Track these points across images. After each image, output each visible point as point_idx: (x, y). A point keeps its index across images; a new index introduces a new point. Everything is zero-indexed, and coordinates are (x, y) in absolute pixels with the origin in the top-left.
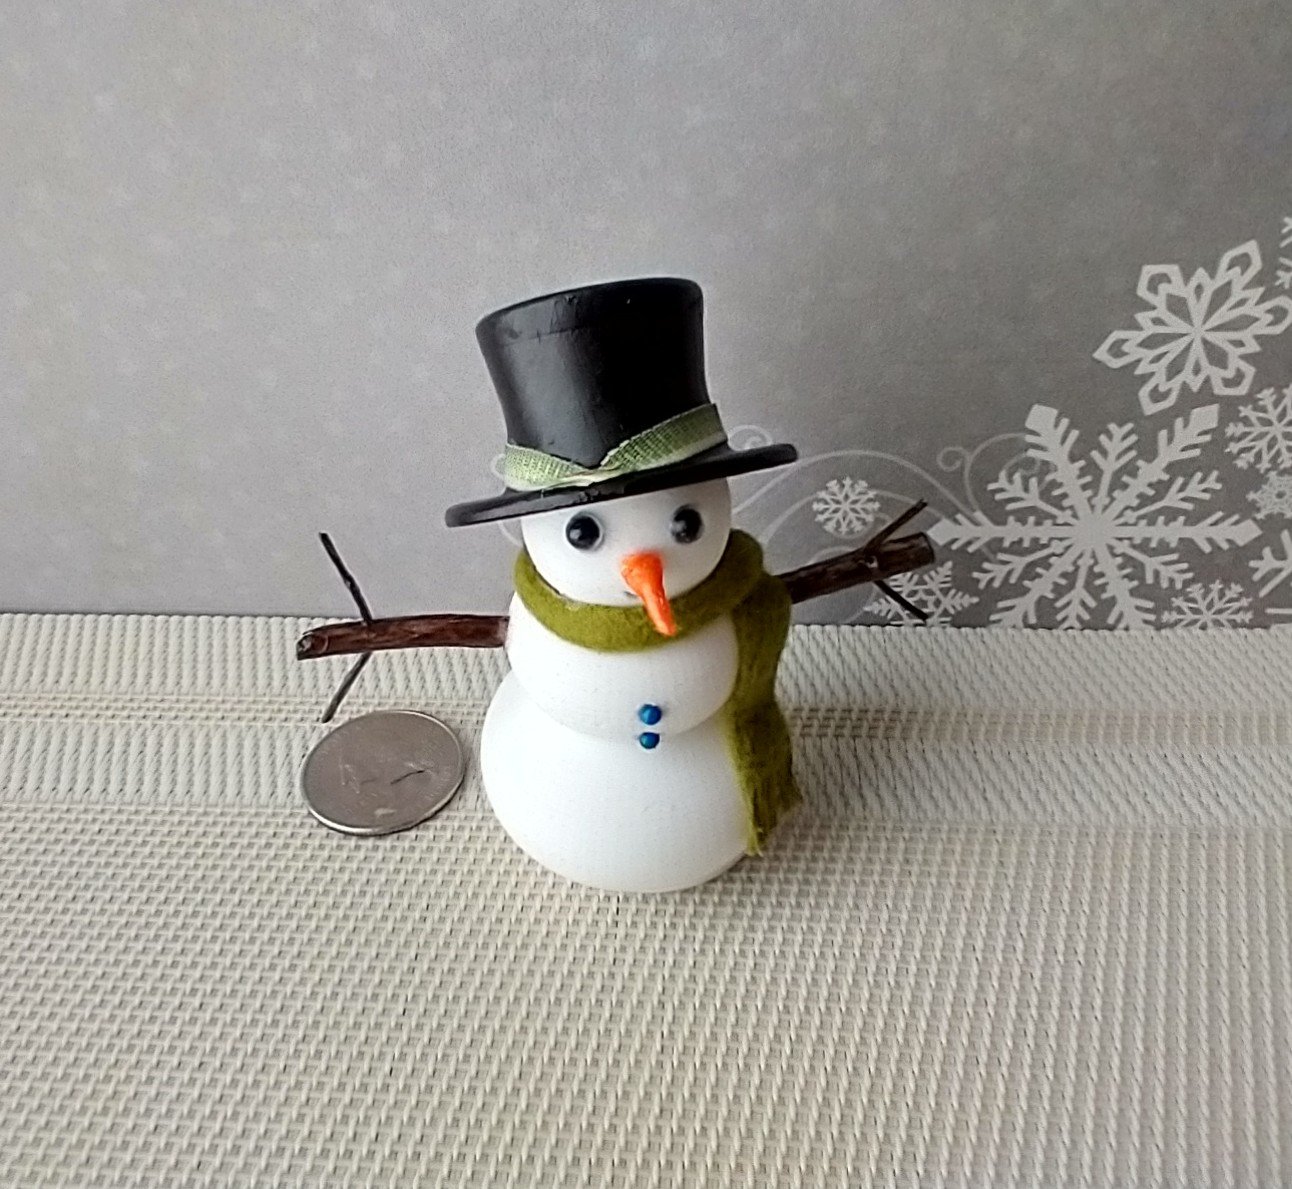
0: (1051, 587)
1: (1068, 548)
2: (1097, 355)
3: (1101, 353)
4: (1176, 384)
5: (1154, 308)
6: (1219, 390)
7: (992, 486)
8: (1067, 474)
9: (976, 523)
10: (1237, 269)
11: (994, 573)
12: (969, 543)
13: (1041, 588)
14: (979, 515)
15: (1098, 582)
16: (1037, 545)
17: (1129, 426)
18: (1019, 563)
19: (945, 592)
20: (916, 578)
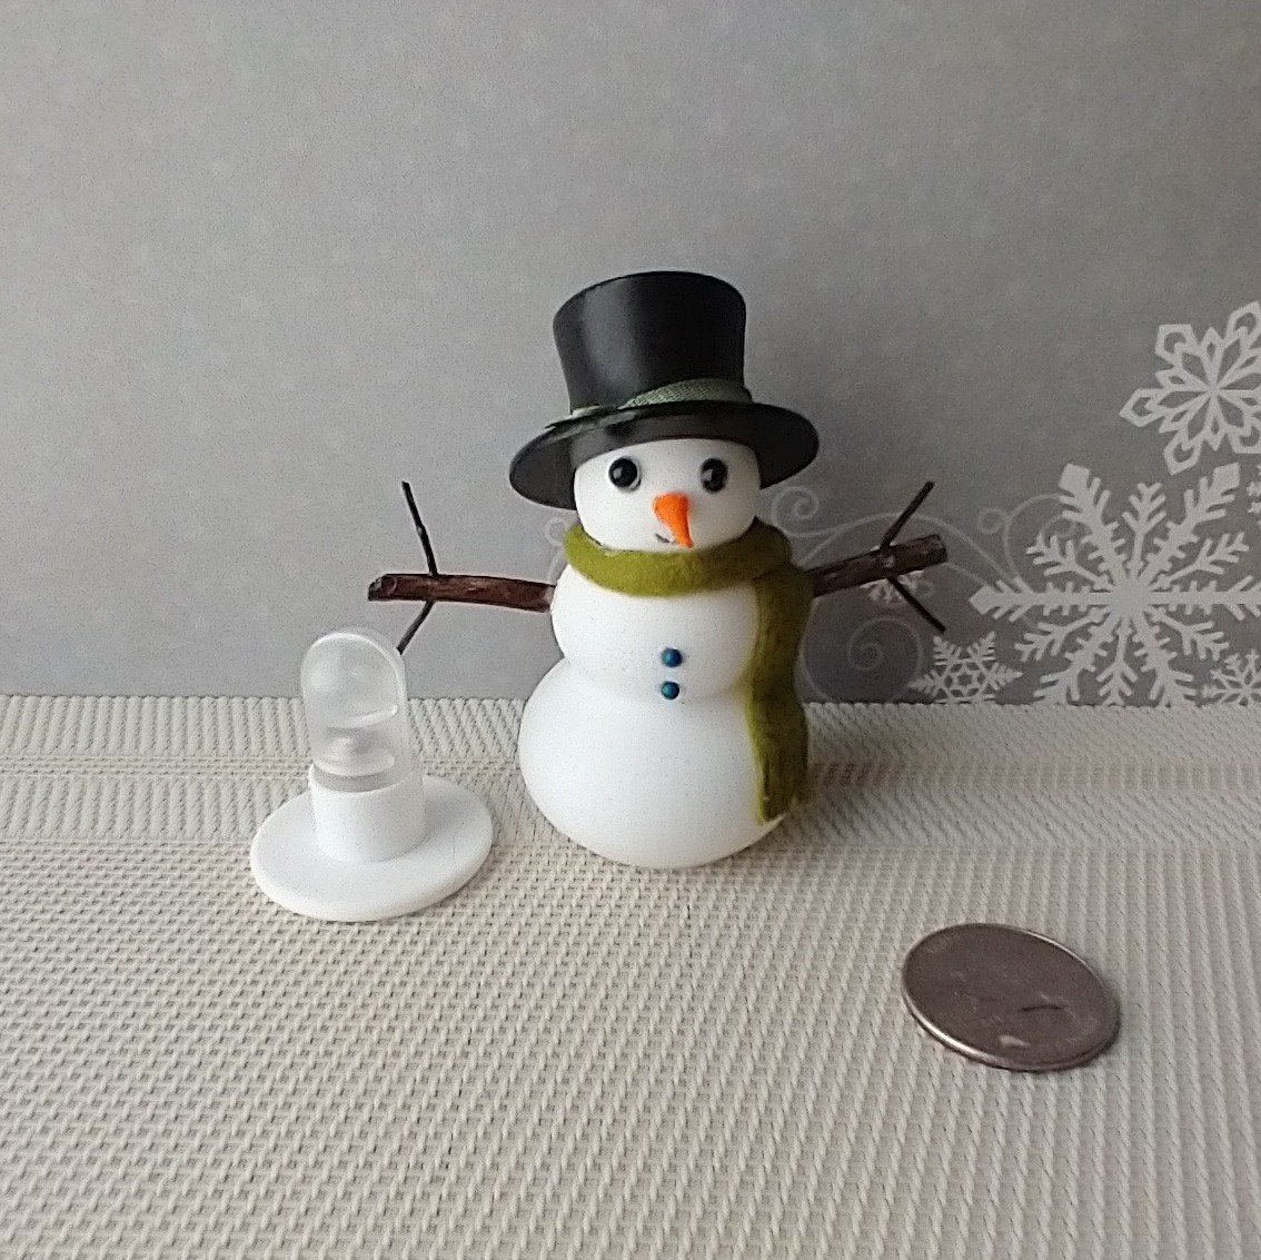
0: (1091, 659)
1: (1106, 615)
2: (1122, 413)
3: (1127, 412)
4: (1197, 442)
5: (1171, 366)
6: (1238, 448)
7: (1030, 550)
8: (1102, 536)
9: (1017, 590)
10: (1243, 329)
11: (1035, 645)
12: (1010, 612)
13: (1082, 660)
14: (1019, 581)
15: (1138, 653)
16: (1076, 613)
17: (1157, 486)
18: (1060, 633)
19: (988, 665)
20: (959, 650)
